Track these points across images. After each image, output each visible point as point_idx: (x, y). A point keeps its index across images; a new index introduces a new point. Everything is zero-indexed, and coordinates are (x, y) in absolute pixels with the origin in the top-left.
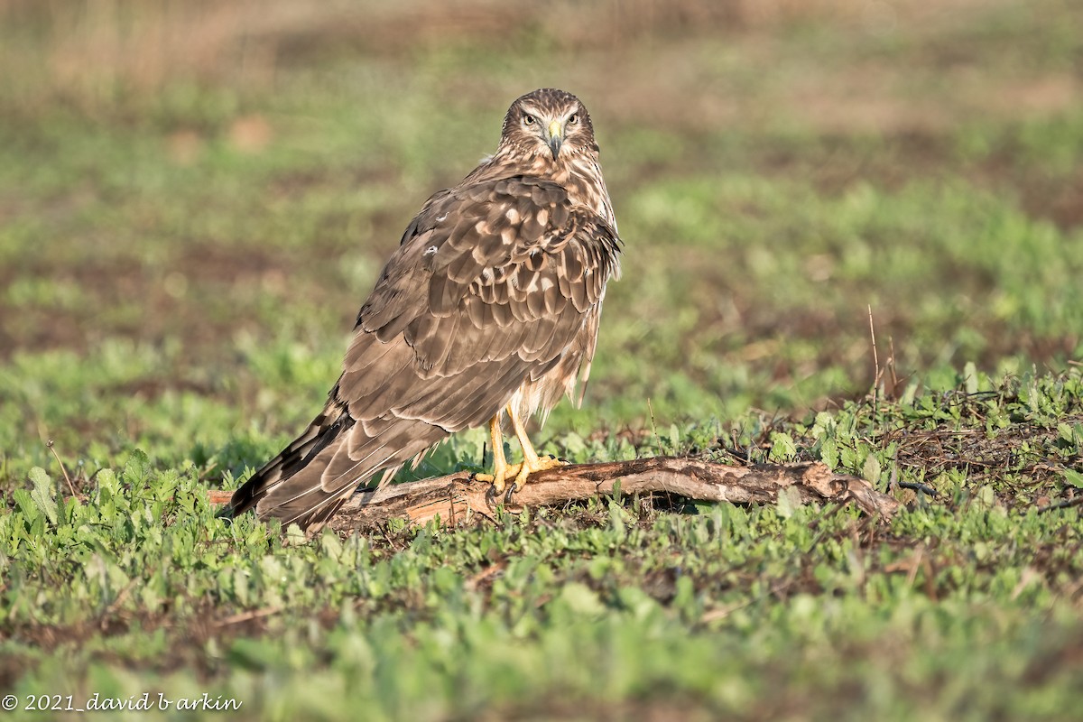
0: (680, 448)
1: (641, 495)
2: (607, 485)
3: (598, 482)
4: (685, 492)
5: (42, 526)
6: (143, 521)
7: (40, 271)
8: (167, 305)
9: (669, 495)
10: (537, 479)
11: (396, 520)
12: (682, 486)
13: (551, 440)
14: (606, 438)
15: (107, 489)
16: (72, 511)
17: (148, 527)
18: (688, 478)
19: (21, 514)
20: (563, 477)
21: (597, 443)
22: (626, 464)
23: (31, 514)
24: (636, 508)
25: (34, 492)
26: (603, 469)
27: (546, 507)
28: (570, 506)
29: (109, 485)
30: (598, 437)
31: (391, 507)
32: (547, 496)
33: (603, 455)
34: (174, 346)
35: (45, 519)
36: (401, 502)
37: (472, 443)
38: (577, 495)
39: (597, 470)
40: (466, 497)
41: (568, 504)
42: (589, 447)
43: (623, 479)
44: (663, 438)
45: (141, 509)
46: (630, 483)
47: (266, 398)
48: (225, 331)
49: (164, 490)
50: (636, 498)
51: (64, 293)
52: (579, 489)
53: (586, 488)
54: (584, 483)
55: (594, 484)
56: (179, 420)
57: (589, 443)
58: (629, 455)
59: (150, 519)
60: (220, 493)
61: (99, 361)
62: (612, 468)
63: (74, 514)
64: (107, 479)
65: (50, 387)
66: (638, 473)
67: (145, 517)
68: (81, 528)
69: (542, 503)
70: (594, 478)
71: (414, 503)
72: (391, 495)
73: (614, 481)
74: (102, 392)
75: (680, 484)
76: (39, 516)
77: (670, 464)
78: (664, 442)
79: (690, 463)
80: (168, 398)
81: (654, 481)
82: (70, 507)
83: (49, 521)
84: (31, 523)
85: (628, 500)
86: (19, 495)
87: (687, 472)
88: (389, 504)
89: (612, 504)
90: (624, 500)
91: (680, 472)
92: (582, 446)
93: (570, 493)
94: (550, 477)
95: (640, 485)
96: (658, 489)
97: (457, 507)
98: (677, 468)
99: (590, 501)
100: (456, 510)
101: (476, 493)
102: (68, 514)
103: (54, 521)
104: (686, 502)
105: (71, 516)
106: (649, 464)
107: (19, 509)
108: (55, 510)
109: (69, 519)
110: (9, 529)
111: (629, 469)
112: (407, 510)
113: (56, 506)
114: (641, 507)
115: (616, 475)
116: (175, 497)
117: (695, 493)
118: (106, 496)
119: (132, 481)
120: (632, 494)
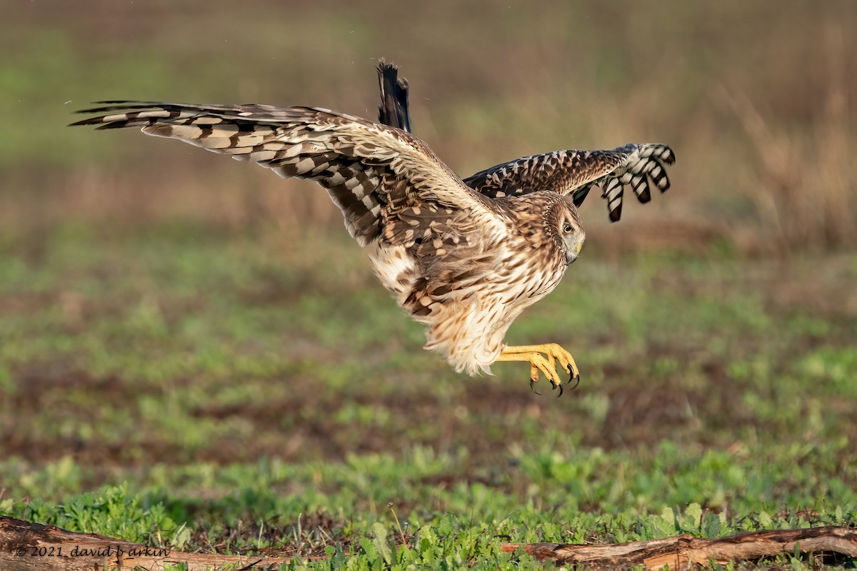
0: (842, 523)
1: (815, 553)
2: (790, 546)
3: (784, 544)
4: (846, 552)
5: (381, 565)
6: (454, 562)
7: (362, 400)
8: (456, 426)
9: (834, 554)
10: (740, 540)
11: (636, 567)
12: (844, 547)
13: (748, 516)
14: (787, 516)
15: (427, 540)
16: (402, 554)
17: (458, 567)
18: (849, 542)
19: (365, 555)
20: (759, 540)
21: (781, 519)
22: (804, 531)
23: (372, 555)
24: (811, 563)
25: (375, 540)
26: (788, 534)
27: (746, 561)
28: (763, 560)
29: (429, 537)
30: (782, 516)
31: (633, 558)
32: (746, 552)
33: (785, 526)
34: (463, 453)
35: (382, 560)
36: (641, 554)
37: (691, 516)
38: (768, 552)
39: (783, 535)
40: (687, 552)
41: (761, 559)
42: (776, 522)
43: (802, 542)
44: (830, 516)
45: (452, 555)
46: (808, 544)
47: (533, 489)
48: (500, 445)
49: (468, 541)
50: (811, 556)
51: (379, 415)
52: (770, 548)
53: (774, 547)
54: (773, 544)
55: (781, 544)
56: (470, 502)
57: (775, 519)
58: (807, 526)
59: (459, 561)
60: (509, 545)
61: (410, 462)
62: (794, 534)
63: (403, 557)
64: (427, 533)
65: (373, 479)
66: (813, 537)
67: (456, 560)
68: (409, 566)
69: (743, 557)
70: (781, 540)
71: (649, 556)
72: (634, 549)
73: (795, 543)
74: (413, 483)
75: (842, 546)
76: (379, 557)
77: (836, 532)
78: (831, 518)
79: (851, 531)
80: (462, 488)
81: (825, 544)
82: (400, 552)
83: (385, 561)
84: (372, 563)
85: (805, 556)
86: (364, 542)
87: (848, 537)
88: (632, 555)
89: (793, 560)
90: (802, 557)
91: (844, 538)
92: (770, 521)
93: (763, 551)
94: (749, 538)
95: (814, 546)
96: (827, 549)
97: (682, 559)
98: (841, 534)
99: (777, 557)
100: (680, 561)
101: (695, 549)
102: (399, 557)
103: (389, 563)
104: (847, 560)
105: (401, 559)
106: (821, 531)
107: (364, 553)
108: (390, 554)
109: (399, 561)
110: (357, 567)
111: (805, 535)
112: (645, 560)
113: (390, 551)
114: (814, 562)
115: (797, 538)
116: (477, 546)
117: (854, 553)
118: (426, 544)
119: (444, 533)
120: (808, 553)
